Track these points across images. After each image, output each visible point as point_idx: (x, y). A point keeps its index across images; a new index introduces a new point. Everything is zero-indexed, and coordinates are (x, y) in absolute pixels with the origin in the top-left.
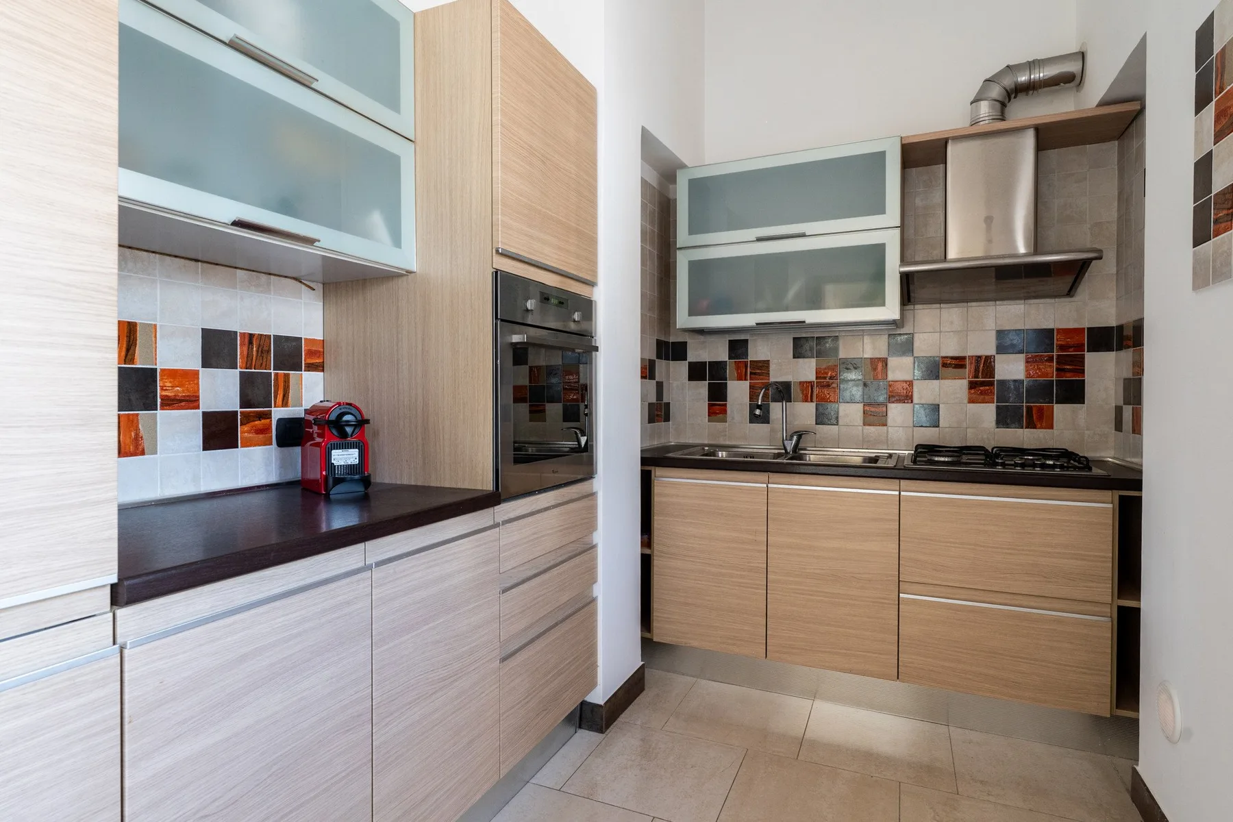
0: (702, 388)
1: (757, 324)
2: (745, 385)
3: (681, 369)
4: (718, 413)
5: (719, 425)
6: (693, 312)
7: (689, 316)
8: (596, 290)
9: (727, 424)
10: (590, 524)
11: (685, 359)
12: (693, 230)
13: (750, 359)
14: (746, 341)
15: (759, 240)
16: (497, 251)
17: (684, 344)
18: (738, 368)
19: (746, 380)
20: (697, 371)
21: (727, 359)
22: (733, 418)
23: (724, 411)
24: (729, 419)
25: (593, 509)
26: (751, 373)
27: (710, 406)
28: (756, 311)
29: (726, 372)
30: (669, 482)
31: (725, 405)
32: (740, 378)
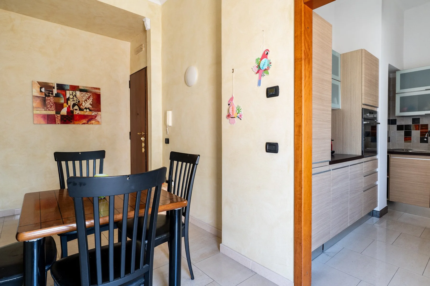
0: (402, 133)
1: (425, 114)
2: (419, 132)
3: (395, 127)
4: (408, 140)
5: (409, 144)
6: (401, 111)
7: (400, 112)
8: (378, 109)
9: (411, 143)
10: (376, 166)
11: (396, 124)
12: (402, 88)
13: (420, 124)
14: (419, 118)
15: (426, 90)
16: (363, 104)
17: (396, 120)
18: (416, 126)
19: (419, 130)
20: (400, 128)
21: (412, 124)
22: (414, 141)
23: (411, 139)
24: (412, 142)
25: (377, 163)
26: (421, 128)
27: (405, 138)
28: (424, 110)
29: (411, 128)
30: (394, 158)
31: (411, 138)
32: (416, 130)
